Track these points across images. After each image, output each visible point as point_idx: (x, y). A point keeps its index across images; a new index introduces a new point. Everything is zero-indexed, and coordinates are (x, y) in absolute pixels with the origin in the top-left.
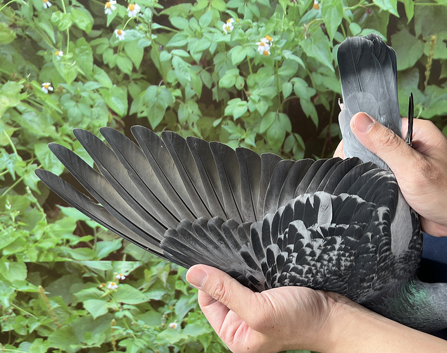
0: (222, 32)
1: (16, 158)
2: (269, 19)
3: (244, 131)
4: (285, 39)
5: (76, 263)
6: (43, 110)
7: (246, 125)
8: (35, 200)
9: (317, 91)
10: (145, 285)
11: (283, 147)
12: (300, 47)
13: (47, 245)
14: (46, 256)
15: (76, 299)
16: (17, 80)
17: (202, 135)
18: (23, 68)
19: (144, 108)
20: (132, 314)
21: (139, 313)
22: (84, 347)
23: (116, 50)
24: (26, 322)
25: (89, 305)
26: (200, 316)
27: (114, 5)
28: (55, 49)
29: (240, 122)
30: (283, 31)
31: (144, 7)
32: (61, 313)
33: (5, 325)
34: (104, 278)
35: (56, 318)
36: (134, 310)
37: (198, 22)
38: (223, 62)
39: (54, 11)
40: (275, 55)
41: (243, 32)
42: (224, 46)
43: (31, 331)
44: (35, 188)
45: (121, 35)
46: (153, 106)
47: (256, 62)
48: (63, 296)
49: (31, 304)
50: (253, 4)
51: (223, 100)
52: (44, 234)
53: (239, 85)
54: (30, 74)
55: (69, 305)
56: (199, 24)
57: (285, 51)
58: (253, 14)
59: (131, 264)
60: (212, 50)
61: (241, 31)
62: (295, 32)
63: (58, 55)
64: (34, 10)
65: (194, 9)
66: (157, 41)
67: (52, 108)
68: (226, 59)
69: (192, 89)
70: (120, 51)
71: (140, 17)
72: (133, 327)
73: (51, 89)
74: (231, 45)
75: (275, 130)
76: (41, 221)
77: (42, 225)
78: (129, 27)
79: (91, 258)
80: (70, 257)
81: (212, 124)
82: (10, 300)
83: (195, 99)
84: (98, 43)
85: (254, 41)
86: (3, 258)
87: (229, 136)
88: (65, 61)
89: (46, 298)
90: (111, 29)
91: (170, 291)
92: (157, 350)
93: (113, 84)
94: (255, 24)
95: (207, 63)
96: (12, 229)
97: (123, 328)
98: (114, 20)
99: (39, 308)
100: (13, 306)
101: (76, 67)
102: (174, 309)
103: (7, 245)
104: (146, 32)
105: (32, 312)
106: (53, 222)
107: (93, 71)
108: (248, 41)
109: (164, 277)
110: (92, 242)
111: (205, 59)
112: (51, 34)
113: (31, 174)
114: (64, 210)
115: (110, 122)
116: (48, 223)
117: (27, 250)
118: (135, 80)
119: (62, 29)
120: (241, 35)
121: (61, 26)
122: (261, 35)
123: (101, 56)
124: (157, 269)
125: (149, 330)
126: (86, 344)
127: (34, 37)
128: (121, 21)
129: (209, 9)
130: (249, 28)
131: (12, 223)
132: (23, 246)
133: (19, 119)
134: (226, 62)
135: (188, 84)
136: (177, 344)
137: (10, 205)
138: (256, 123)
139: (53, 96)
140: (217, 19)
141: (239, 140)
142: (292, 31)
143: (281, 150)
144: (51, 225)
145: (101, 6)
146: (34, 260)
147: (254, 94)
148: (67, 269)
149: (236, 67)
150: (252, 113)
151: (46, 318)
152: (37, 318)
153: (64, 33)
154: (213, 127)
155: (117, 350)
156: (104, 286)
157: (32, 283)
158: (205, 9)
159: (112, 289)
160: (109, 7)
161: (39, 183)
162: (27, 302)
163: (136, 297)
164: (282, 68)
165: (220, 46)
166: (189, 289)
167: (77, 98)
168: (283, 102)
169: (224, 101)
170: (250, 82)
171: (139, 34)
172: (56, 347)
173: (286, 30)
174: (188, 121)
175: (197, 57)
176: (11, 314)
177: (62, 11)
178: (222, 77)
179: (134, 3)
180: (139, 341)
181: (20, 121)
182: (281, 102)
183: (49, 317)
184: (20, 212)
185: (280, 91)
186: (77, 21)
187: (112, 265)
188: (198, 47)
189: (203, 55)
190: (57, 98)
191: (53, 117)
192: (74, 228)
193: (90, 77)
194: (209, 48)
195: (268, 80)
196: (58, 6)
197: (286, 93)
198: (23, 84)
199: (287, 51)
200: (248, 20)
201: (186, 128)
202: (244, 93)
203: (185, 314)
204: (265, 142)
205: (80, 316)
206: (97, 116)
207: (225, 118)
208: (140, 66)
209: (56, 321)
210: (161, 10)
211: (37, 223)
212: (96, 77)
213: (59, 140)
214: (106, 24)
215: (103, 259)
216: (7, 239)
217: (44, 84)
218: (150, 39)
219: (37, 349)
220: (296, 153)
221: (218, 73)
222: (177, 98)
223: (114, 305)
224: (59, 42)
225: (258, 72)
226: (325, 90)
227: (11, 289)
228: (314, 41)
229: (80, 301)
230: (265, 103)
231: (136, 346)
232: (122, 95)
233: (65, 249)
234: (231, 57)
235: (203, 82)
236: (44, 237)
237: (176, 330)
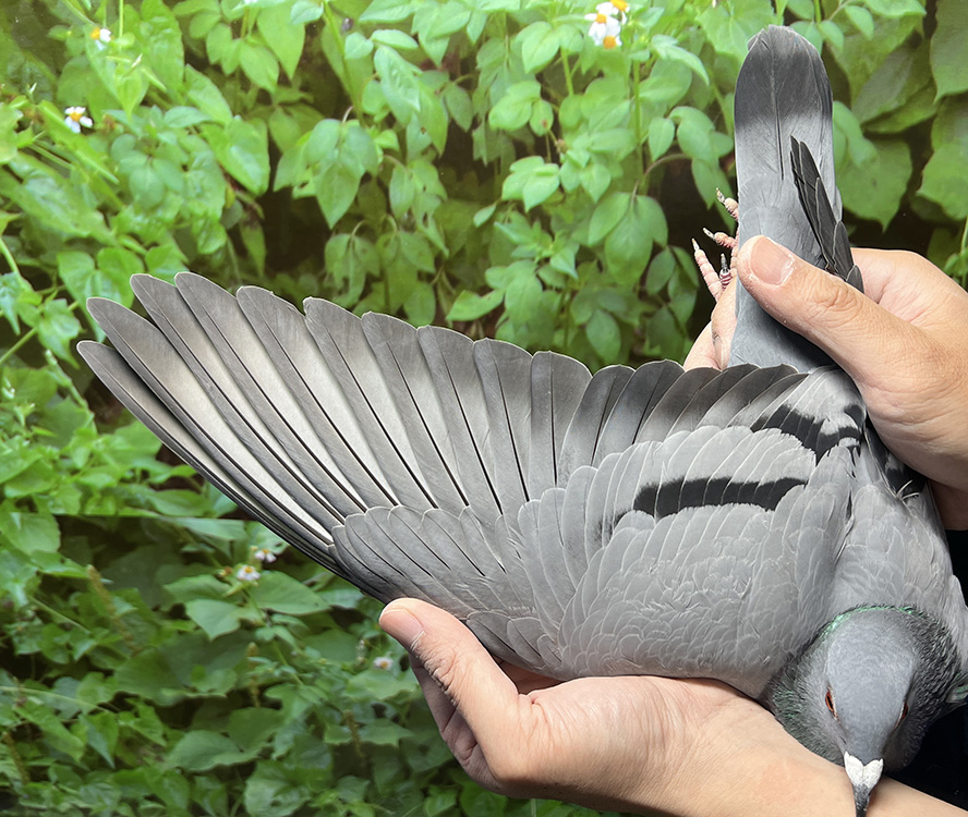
1: (18, 284)
3: (550, 239)
4: (660, 6)
5: (164, 523)
6: (72, 174)
7: (553, 224)
8: (66, 381)
10: (319, 577)
11: (643, 279)
12: (699, 27)
13: (99, 479)
14: (100, 504)
15: (169, 596)
16: (7, 98)
17: (448, 245)
18: (19, 71)
19: (307, 176)
20: (292, 634)
21: (309, 634)
22: (191, 695)
23: (237, 28)
24: (64, 638)
25: (198, 611)
28: (91, 24)
29: (539, 216)
32: (138, 623)
33: (21, 642)
34: (231, 556)
35: (128, 634)
36: (296, 627)
38: (501, 63)
40: (634, 47)
42: (505, 24)
43: (77, 657)
44: (65, 355)
46: (330, 172)
47: (585, 66)
48: (140, 589)
49: (73, 601)
51: (499, 160)
52: (91, 455)
53: (540, 122)
54: (35, 85)
55: (156, 609)
57: (659, 37)
60: (473, 34)
63: (98, 38)
66: (338, 6)
67: (92, 169)
68: (507, 56)
69: (423, 130)
70: (247, 32)
72: (296, 662)
73: (88, 123)
74: (521, 19)
75: (624, 239)
76: (84, 428)
77: (87, 437)
79: (199, 513)
80: (152, 508)
81: (472, 217)
82: (28, 591)
83: (432, 155)
84: (193, 11)
85: (581, 11)
86: (5, 503)
87: (512, 251)
88: (116, 54)
89: (105, 592)
92: (348, 711)
93: (234, 114)
95: (461, 65)
96: (20, 442)
97: (273, 661)
99: (91, 612)
100: (35, 604)
101: (143, 70)
103: (12, 475)
105: (77, 618)
106: (111, 431)
107: (184, 80)
108: (564, 11)
111: (455, 56)
113: (52, 322)
115: (229, 206)
116: (100, 432)
117: (56, 489)
118: (285, 105)
123: (202, 43)
125: (331, 669)
126: (194, 690)
131: (21, 427)
132: (47, 479)
133: (16, 193)
134: (508, 64)
135: (414, 118)
136: (392, 701)
137: (13, 390)
138: (580, 221)
139: (93, 140)
141: (537, 259)
143: (638, 288)
144: (106, 437)
146: (74, 511)
147: (576, 147)
148: (147, 533)
149: (533, 76)
150: (570, 195)
151: (106, 632)
152: (88, 632)
154: (473, 226)
155: (262, 706)
156: (229, 573)
157: (73, 559)
159: (247, 581)
162: (65, 598)
163: (301, 599)
164: (651, 80)
165: (493, 22)
167: (149, 147)
168: (649, 169)
169: (502, 162)
170: (567, 116)
172: (131, 691)
174: (414, 211)
175: (437, 50)
176: (32, 620)
178: (497, 101)
180: (310, 691)
181: (20, 196)
182: (645, 168)
183: (114, 631)
184: (36, 406)
185: (643, 141)
187: (245, 529)
188: (437, 26)
189: (450, 43)
190: (103, 147)
191: (95, 191)
192: (156, 446)
193: (179, 96)
194: (465, 27)
195: (614, 112)
197: (658, 148)
198: (21, 109)
199: (665, 38)
201: (410, 227)
202: (552, 143)
204: (600, 267)
205: (181, 633)
206: (198, 190)
207: (503, 205)
208: (297, 70)
209: (130, 639)
211: (74, 432)
212: (193, 95)
213: (112, 247)
215: (226, 516)
216: (12, 464)
217: (69, 111)
219: (91, 693)
220: (675, 295)
221: (486, 93)
222: (387, 151)
223: (253, 615)
224: (99, 5)
225: (587, 91)
227: (27, 569)
228: (735, 12)
229: (179, 601)
230: (603, 169)
231: (302, 698)
232: (255, 140)
233: (140, 491)
234: (521, 51)
235: (449, 114)
236: (92, 461)
237: (390, 673)
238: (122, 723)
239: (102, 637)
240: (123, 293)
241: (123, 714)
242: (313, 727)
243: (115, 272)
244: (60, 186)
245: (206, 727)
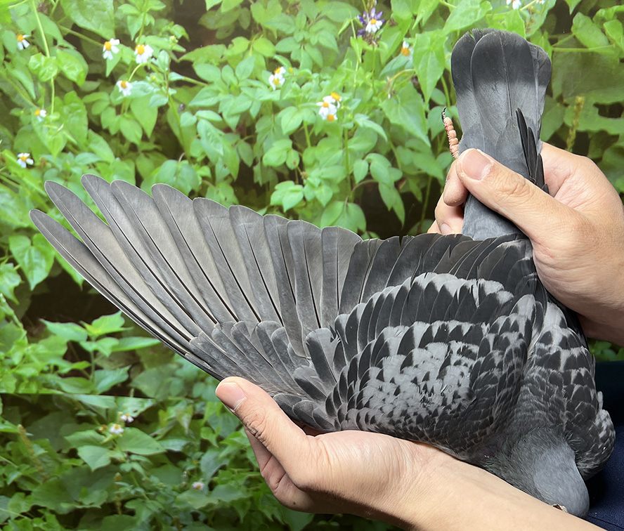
0: (269, 87)
2: (336, 69)
4: (359, 98)
5: (67, 398)
6: (20, 191)
8: (11, 312)
9: (404, 173)
10: (160, 431)
12: (381, 110)
13: (28, 371)
14: (27, 386)
15: (68, 444)
20: (142, 467)
21: (153, 467)
22: (79, 507)
23: (119, 109)
24: (2, 471)
25: (85, 453)
26: (234, 475)
27: (117, 46)
28: (35, 107)
29: (292, 214)
30: (357, 87)
31: (159, 50)
32: (47, 461)
34: (106, 418)
35: (41, 468)
36: (146, 463)
37: (234, 71)
38: (270, 129)
39: (32, 53)
40: (344, 121)
41: (297, 86)
42: (271, 107)
43: (9, 483)
44: (11, 297)
45: (126, 88)
47: (317, 131)
48: (50, 440)
49: (8, 447)
50: (313, 47)
51: (268, 183)
52: (24, 357)
53: (292, 162)
54: (1, 141)
55: (59, 452)
56: (235, 75)
57: (358, 115)
58: (313, 61)
59: (141, 402)
60: (254, 113)
61: (295, 85)
62: (373, 87)
63: (39, 115)
64: (6, 52)
65: (228, 53)
66: (177, 97)
67: (32, 188)
68: (273, 126)
69: (225, 166)
70: (124, 111)
71: (152, 63)
72: (144, 485)
73: (30, 162)
74: (280, 105)
76: (20, 340)
77: (22, 345)
78: (137, 77)
79: (88, 392)
80: (59, 389)
83: (230, 180)
84: (93, 100)
85: (314, 100)
88: (49, 123)
89: (28, 441)
90: (112, 80)
91: (194, 440)
92: (176, 516)
93: (116, 157)
94: (316, 75)
95: (246, 130)
97: (130, 484)
98: (116, 67)
99: (19, 454)
101: (64, 132)
102: (199, 465)
104: (161, 85)
105: (10, 458)
106: (36, 342)
107: (88, 138)
108: (305, 100)
109: (185, 422)
110: (88, 370)
111: (244, 125)
112: (30, 86)
113: (5, 277)
114: (51, 326)
116: (30, 342)
117: (2, 377)
118: (146, 152)
119: (44, 79)
120: (295, 91)
121: (43, 75)
122: (323, 92)
123: (98, 117)
124: (177, 411)
125: (166, 490)
126: (81, 504)
127: (5, 90)
128: (126, 69)
129: (250, 54)
130: (307, 81)
134: (273, 130)
135: (220, 159)
136: (203, 510)
138: (316, 217)
139: (33, 172)
140: (261, 68)
142: (369, 87)
144: (33, 345)
145: (98, 47)
146: (11, 391)
147: (312, 176)
148: (56, 404)
149: (288, 137)
150: (310, 203)
151: (28, 466)
152: (16, 467)
153: (47, 84)
155: (123, 513)
156: (105, 429)
157: (10, 421)
158: (244, 54)
159: (116, 434)
160: (109, 49)
161: (16, 289)
162: (4, 445)
163: (148, 445)
164: (355, 139)
165: (265, 106)
166: (220, 439)
167: (66, 176)
168: (354, 188)
169: (271, 184)
170: (307, 159)
171: (151, 88)
172: (43, 505)
173: (360, 85)
175: (233, 122)
177: (44, 54)
178: (267, 150)
179: (144, 44)
180: (153, 503)
182: (352, 187)
183: (33, 466)
185: (350, 172)
186: (65, 69)
187: (116, 402)
188: (234, 108)
189: (241, 118)
190: (39, 175)
191: (33, 201)
192: (63, 351)
193: (84, 147)
194: (249, 109)
195: (334, 156)
196: (38, 47)
197: (359, 177)
199: (362, 115)
200: (305, 70)
202: (299, 174)
203: (214, 471)
205: (74, 467)
207: (271, 209)
208: (152, 133)
209: (42, 471)
210: (182, 54)
211: (14, 343)
212: (92, 146)
214: (104, 73)
215: (104, 394)
217: (20, 156)
218: (167, 94)
219: (17, 506)
221: (261, 146)
222: (204, 178)
223: (119, 455)
224: (40, 97)
225: (319, 144)
226: (414, 173)
228: (401, 101)
229: (74, 447)
230: (328, 188)
231: (148, 508)
232: (127, 172)
233: (52, 378)
234: (280, 123)
235: (240, 157)
236: (24, 361)
237: (202, 492)
238: (35, 525)
239: (25, 470)
240: (47, 260)
241: (36, 519)
242: (154, 527)
243: (43, 247)
244: (13, 198)
245: (88, 528)
